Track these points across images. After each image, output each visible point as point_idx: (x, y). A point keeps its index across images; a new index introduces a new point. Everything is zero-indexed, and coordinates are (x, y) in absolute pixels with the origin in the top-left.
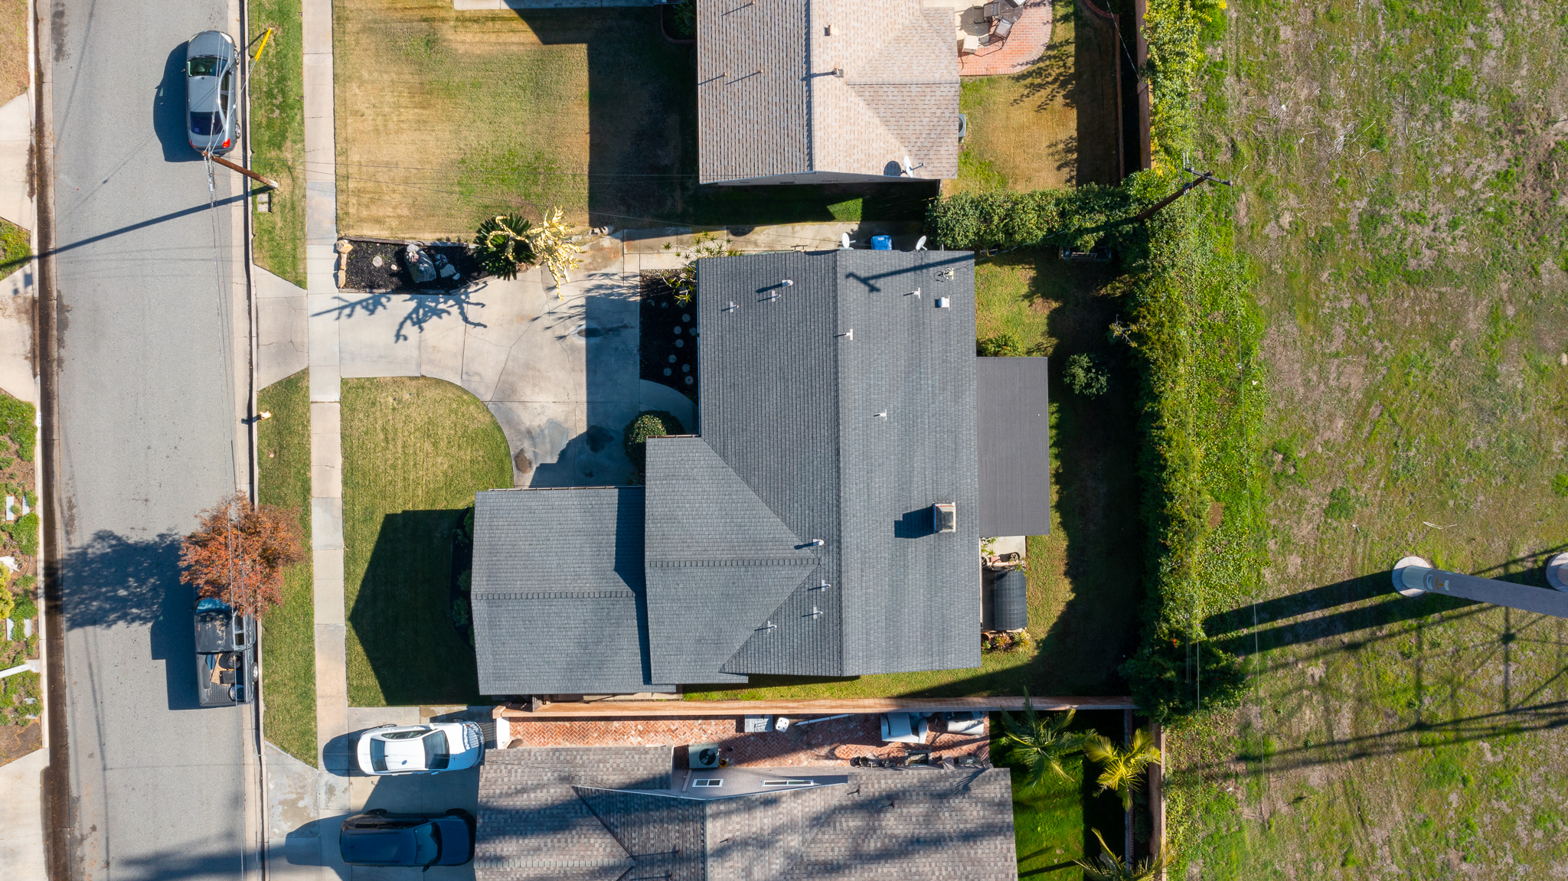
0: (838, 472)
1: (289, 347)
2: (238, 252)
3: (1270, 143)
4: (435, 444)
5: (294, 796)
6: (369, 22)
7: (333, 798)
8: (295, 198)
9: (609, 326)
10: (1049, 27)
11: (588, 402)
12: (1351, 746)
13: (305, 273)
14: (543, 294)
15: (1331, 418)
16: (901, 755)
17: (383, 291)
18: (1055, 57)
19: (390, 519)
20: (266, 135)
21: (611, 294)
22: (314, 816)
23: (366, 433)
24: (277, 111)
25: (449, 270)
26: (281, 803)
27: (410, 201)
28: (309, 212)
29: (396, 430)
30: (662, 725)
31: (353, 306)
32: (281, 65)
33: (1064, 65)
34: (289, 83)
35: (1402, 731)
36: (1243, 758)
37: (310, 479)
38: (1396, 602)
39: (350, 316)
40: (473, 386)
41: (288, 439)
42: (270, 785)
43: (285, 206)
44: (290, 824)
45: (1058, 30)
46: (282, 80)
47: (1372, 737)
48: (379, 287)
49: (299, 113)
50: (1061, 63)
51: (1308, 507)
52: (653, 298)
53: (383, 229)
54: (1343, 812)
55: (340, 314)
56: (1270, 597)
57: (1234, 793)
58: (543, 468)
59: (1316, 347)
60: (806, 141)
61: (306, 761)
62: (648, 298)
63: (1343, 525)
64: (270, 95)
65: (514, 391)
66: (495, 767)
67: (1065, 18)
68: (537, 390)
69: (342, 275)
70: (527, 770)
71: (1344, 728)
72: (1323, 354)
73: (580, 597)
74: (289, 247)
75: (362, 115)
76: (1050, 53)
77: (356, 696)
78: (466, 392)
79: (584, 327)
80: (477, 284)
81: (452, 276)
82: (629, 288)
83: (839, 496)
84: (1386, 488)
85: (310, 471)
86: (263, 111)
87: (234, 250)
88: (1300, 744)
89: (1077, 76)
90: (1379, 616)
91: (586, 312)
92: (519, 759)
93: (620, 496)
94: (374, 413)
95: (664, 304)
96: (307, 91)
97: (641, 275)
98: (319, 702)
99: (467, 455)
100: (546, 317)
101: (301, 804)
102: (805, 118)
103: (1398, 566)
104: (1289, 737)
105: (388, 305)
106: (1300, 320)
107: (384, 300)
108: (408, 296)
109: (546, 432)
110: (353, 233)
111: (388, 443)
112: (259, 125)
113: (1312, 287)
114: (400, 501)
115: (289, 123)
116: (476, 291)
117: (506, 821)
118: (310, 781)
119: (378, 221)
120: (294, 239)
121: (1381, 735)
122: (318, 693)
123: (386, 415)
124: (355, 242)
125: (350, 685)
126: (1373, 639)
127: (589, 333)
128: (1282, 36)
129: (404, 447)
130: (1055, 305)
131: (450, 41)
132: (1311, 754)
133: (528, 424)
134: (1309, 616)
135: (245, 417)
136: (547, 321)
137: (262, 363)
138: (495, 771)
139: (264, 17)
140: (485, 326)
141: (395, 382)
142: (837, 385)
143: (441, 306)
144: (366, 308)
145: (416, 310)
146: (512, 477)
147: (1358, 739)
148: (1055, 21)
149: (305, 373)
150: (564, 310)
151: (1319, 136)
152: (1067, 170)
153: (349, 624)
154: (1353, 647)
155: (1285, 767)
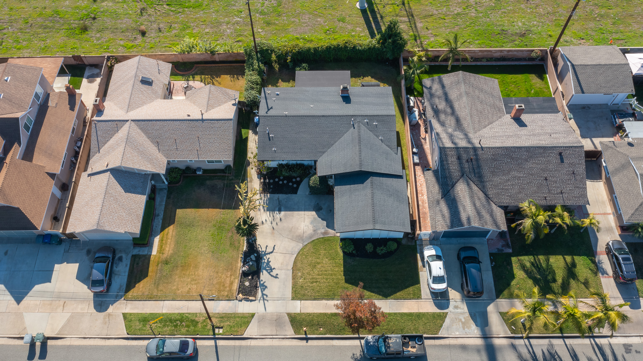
0: (330, 116)
1: (277, 321)
2: (237, 343)
3: (238, 34)
4: (319, 263)
5: (460, 323)
6: (155, 286)
7: (459, 306)
8: (219, 317)
9: (278, 204)
10: (195, 82)
11: (304, 211)
12: (410, 18)
13: (249, 313)
14: (264, 226)
15: (317, 21)
16: (423, 120)
17: (258, 283)
18: (205, 80)
19: (347, 281)
20: (192, 328)
21: (266, 203)
22: (467, 315)
23: (313, 290)
24: (183, 323)
25: (253, 257)
26: (464, 329)
27: (225, 271)
28: (225, 312)
29: (312, 278)
30: (419, 189)
31: (263, 294)
32: (165, 321)
33: (208, 78)
34: (173, 318)
35: (405, 7)
36: (416, 40)
37: (331, 313)
38: (369, 9)
39: (267, 296)
40: (297, 250)
41: (315, 321)
42: (457, 334)
43: (221, 321)
44: (472, 325)
45: (197, 79)
46: (171, 321)
47: (407, 13)
48: (257, 284)
49: (185, 314)
50: (207, 79)
51: (342, 26)
52: (269, 190)
53: (235, 281)
54: (430, 20)
55: (266, 300)
56: (369, 34)
57: (427, 42)
58: (328, 226)
59: (297, 24)
60: (223, 122)
61: (446, 317)
62: (269, 191)
63: (348, 19)
64: (176, 326)
65: (299, 236)
66: (437, 227)
67: (193, 78)
68: (299, 228)
69: (251, 298)
70: (437, 216)
71: (406, 19)
72: (299, 23)
73: (373, 194)
74: (237, 319)
75: (190, 289)
76: (203, 81)
77: (417, 296)
78: (299, 253)
79: (277, 212)
80: (259, 247)
81: (255, 257)
82: (265, 197)
83: (337, 116)
84: (337, 10)
85: (328, 313)
86: (182, 329)
87: (236, 345)
88: (410, 28)
89: (211, 75)
90: (373, 12)
91: (272, 211)
92: (433, 219)
93: (337, 186)
94: (306, 287)
95: (272, 187)
96: (177, 311)
97: (261, 194)
98: (421, 311)
99: (323, 252)
100: (273, 224)
101: (463, 320)
102: (215, 122)
103: (359, 8)
104: (409, 30)
105: (264, 281)
106: (289, 27)
107: (262, 282)
108: (261, 273)
109: (315, 225)
110: (235, 293)
111: (317, 282)
112: (187, 331)
113: (280, 25)
114: (340, 277)
115: (189, 318)
116: (261, 248)
117: (456, 218)
118: (453, 316)
119: (232, 283)
120: (235, 317)
121: (407, 12)
122: (417, 311)
123: (307, 282)
124: (238, 293)
125: (413, 299)
126: (379, 13)
127: (280, 210)
128: (208, 31)
129: (319, 275)
130: (280, 81)
131: (168, 255)
132: (413, 26)
133: (312, 231)
134: (374, 26)
135: (305, 341)
136: (274, 224)
137: (284, 334)
138: (439, 226)
139: (144, 328)
140: (275, 245)
141: (294, 279)
142: (302, 116)
143: (266, 261)
144: (264, 289)
145: (267, 270)
146: (331, 237)
147: (408, 16)
148: (194, 80)
149: (289, 315)
150: (271, 219)
151: (237, 23)
152: (239, 78)
153: (389, 298)
154: (382, 17)
155: (417, 32)
